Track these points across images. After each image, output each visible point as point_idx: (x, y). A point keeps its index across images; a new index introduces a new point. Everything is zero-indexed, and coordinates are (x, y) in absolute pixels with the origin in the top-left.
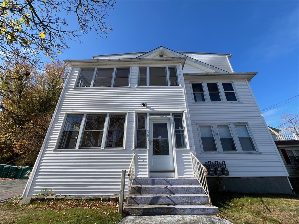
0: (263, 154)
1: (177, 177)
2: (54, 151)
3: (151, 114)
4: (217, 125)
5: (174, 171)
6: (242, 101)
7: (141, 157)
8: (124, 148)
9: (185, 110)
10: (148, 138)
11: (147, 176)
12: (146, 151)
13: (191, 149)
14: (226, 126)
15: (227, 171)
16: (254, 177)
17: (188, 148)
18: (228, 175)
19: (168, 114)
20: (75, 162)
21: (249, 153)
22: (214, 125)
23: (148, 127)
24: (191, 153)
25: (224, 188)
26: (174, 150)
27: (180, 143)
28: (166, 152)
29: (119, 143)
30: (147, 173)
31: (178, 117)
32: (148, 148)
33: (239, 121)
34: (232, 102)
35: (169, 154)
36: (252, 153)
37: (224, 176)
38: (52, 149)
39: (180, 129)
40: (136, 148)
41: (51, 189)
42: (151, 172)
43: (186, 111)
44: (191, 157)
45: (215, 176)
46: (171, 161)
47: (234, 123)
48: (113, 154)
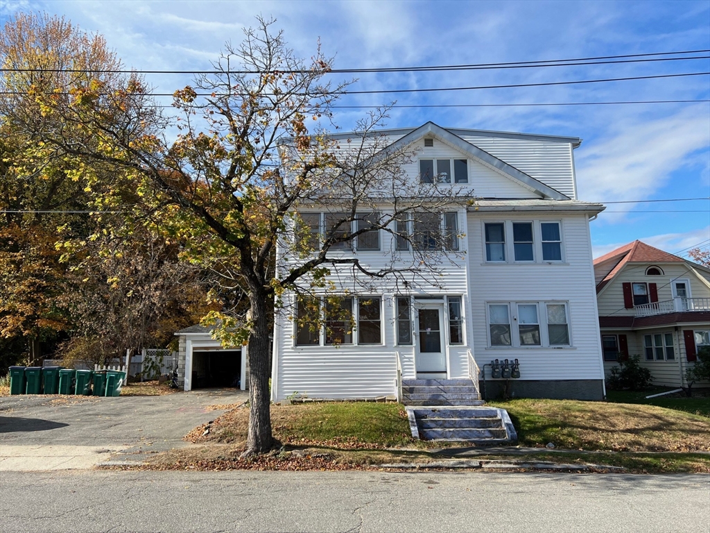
0: (578, 349)
1: (449, 378)
2: (292, 348)
3: (417, 297)
4: (517, 304)
5: (446, 372)
6: (569, 261)
7: (406, 356)
8: (384, 344)
9: (465, 292)
10: (413, 332)
11: (414, 377)
12: (412, 348)
13: (468, 347)
14: (533, 307)
15: (518, 372)
16: (557, 381)
17: (465, 344)
18: (519, 377)
19: (441, 297)
20: (324, 363)
21: (558, 348)
22: (513, 305)
23: (414, 316)
24: (469, 351)
25: (513, 394)
26: (448, 346)
27: (455, 338)
28: (437, 349)
29: (376, 339)
30: (415, 374)
31: (454, 302)
32: (414, 345)
33: (554, 298)
34: (550, 263)
35: (440, 352)
36: (561, 348)
37: (514, 379)
38: (290, 347)
39: (456, 318)
40: (398, 344)
41: (304, 392)
42: (418, 372)
43: (467, 294)
44: (467, 356)
45: (501, 379)
46: (442, 359)
47: (545, 302)
48: (369, 352)
